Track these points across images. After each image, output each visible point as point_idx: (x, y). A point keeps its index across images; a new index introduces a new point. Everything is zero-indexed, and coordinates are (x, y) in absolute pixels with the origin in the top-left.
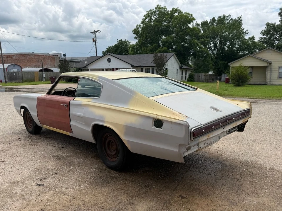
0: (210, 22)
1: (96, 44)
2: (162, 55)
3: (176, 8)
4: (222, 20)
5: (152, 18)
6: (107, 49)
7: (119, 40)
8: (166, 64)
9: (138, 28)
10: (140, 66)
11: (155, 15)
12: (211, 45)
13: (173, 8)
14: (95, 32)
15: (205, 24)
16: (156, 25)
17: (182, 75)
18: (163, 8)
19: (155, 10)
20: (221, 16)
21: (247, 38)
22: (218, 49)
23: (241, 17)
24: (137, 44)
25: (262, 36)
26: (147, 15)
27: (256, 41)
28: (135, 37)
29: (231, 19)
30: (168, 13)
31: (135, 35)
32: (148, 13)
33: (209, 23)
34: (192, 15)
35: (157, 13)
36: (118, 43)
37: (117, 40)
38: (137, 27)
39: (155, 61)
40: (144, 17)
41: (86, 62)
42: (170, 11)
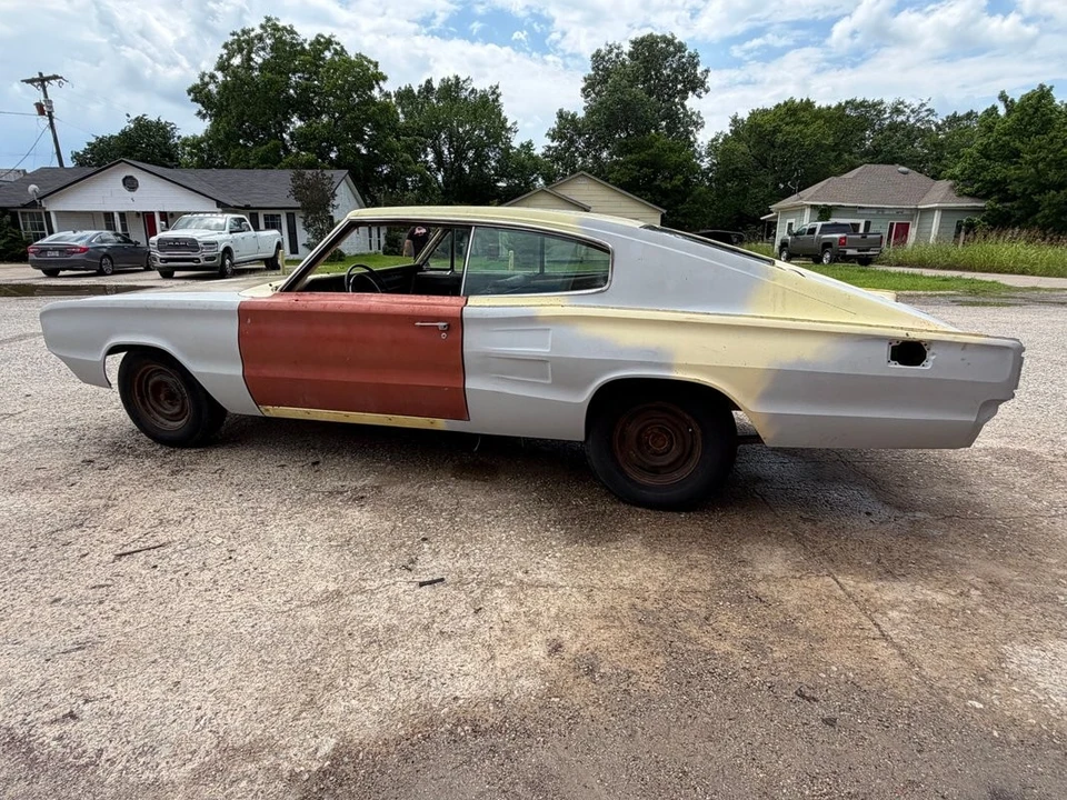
0: (419, 92)
1: (52, 125)
2: (317, 174)
3: (327, 36)
4: (451, 89)
5: (253, 56)
6: (89, 144)
7: (133, 117)
8: (335, 203)
9: (207, 84)
10: (247, 207)
11: (263, 49)
12: (426, 156)
13: (319, 35)
14: (42, 81)
15: (406, 95)
16: (271, 82)
17: (370, 236)
18: (285, 28)
19: (258, 31)
20: (449, 80)
21: (516, 142)
22: (445, 171)
23: (497, 87)
24: (208, 136)
25: (548, 142)
26: (232, 44)
27: (535, 153)
28: (199, 113)
29: (473, 89)
30: (303, 48)
31: (199, 106)
32: (236, 37)
33: (416, 92)
34: (377, 63)
35: (269, 42)
36: (132, 126)
37: (128, 116)
38: (202, 79)
39: (297, 192)
40: (226, 51)
41: (32, 187)
42: (308, 42)
